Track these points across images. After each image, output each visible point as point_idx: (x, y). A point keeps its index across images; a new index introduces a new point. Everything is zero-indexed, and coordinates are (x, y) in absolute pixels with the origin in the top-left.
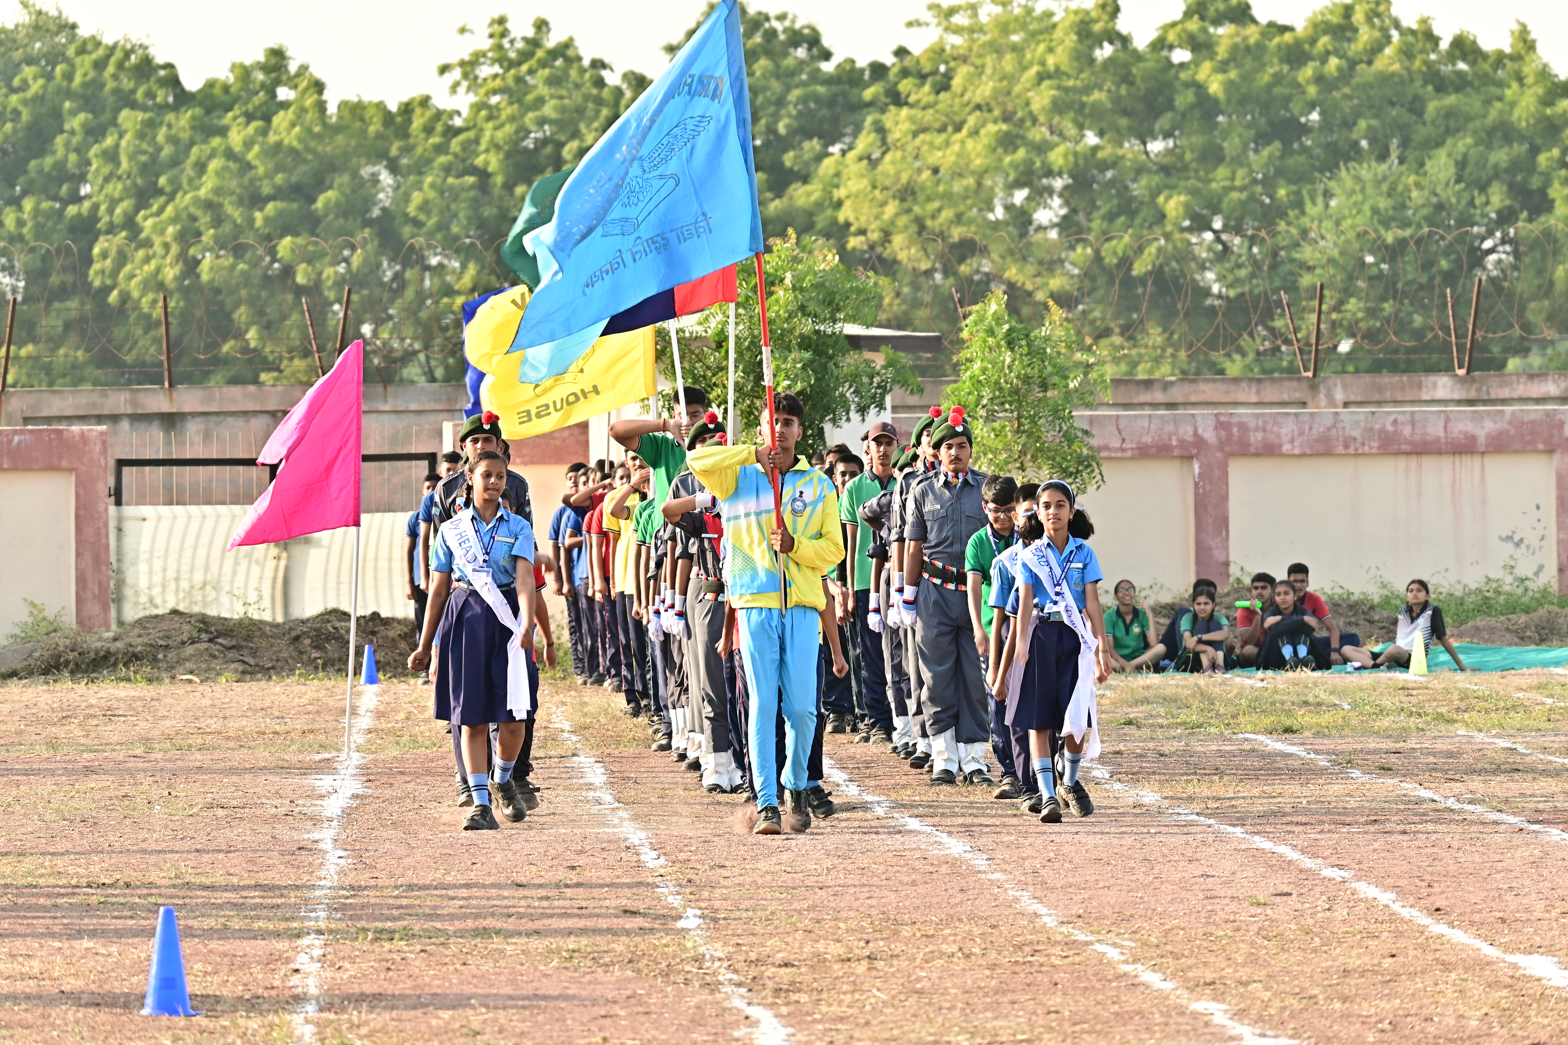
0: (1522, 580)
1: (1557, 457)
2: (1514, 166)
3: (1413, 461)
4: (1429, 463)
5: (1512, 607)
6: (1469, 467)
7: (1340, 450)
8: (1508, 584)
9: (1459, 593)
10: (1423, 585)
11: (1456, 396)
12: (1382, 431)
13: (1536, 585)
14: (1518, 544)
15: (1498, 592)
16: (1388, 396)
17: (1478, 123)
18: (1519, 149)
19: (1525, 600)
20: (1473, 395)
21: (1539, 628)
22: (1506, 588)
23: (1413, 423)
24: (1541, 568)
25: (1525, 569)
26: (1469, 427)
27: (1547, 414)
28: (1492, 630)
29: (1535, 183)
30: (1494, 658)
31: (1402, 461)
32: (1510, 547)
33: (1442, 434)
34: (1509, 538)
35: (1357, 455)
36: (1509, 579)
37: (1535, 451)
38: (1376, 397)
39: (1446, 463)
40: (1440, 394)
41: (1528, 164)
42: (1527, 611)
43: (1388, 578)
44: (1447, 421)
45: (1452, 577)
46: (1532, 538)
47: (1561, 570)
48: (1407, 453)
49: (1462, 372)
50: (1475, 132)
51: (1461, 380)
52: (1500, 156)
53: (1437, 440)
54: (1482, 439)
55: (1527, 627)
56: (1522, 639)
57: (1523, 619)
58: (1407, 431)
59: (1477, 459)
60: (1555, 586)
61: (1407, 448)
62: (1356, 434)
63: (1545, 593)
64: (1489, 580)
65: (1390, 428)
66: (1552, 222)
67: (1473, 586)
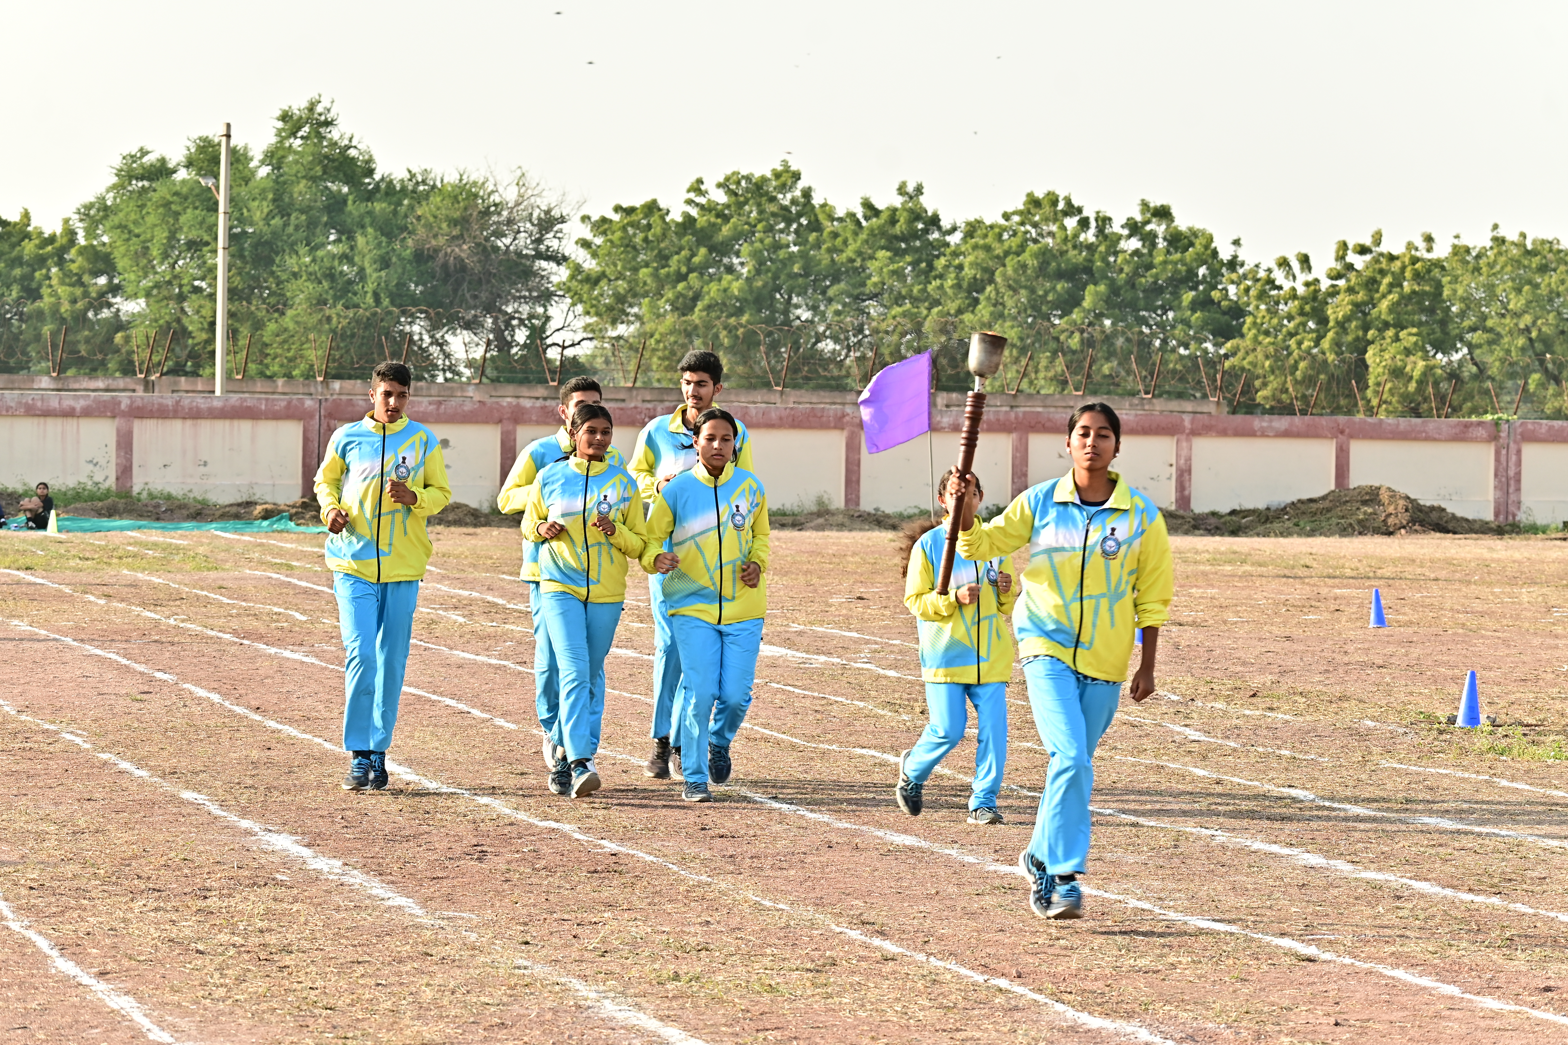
0: (97, 484)
1: (117, 420)
2: (24, 278)
3: (42, 419)
4: (50, 421)
5: (92, 497)
6: (71, 424)
7: (4, 413)
8: (89, 485)
9: (63, 489)
10: (45, 485)
11: (52, 387)
12: (26, 404)
13: (104, 486)
14: (96, 464)
15: (84, 489)
16: (16, 385)
17: (7, 257)
18: (26, 269)
19: (98, 494)
20: (60, 386)
21: (109, 509)
22: (89, 487)
23: (42, 400)
24: (107, 477)
25: (98, 478)
26: (72, 403)
27: (113, 397)
28: (84, 510)
29: (34, 285)
30: (86, 524)
31: (36, 420)
32: (91, 466)
33: (57, 406)
34: (91, 462)
35: (13, 415)
36: (90, 483)
37: (106, 416)
38: (10, 386)
39: (59, 421)
40: (44, 385)
41: (30, 277)
42: (100, 500)
43: (27, 480)
44: (60, 399)
45: (61, 481)
46: (103, 462)
47: (117, 479)
48: (39, 416)
49: (54, 374)
50: (5, 261)
51: (55, 379)
52: (17, 272)
53: (55, 409)
54: (78, 409)
55: (102, 508)
56: (99, 514)
57: (100, 504)
58: (39, 404)
59: (75, 420)
60: (114, 487)
61: (38, 412)
62: (13, 404)
63: (108, 490)
64: (80, 483)
65: (30, 402)
66: (42, 305)
67: (71, 486)
